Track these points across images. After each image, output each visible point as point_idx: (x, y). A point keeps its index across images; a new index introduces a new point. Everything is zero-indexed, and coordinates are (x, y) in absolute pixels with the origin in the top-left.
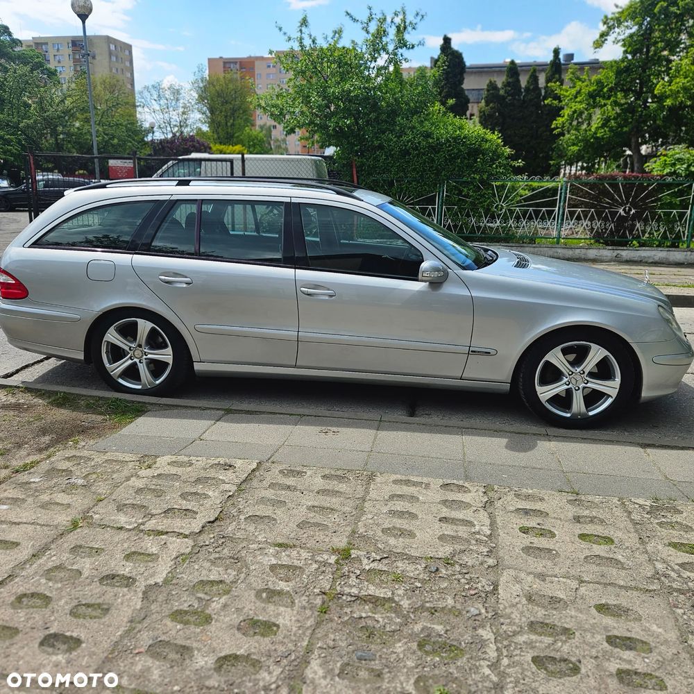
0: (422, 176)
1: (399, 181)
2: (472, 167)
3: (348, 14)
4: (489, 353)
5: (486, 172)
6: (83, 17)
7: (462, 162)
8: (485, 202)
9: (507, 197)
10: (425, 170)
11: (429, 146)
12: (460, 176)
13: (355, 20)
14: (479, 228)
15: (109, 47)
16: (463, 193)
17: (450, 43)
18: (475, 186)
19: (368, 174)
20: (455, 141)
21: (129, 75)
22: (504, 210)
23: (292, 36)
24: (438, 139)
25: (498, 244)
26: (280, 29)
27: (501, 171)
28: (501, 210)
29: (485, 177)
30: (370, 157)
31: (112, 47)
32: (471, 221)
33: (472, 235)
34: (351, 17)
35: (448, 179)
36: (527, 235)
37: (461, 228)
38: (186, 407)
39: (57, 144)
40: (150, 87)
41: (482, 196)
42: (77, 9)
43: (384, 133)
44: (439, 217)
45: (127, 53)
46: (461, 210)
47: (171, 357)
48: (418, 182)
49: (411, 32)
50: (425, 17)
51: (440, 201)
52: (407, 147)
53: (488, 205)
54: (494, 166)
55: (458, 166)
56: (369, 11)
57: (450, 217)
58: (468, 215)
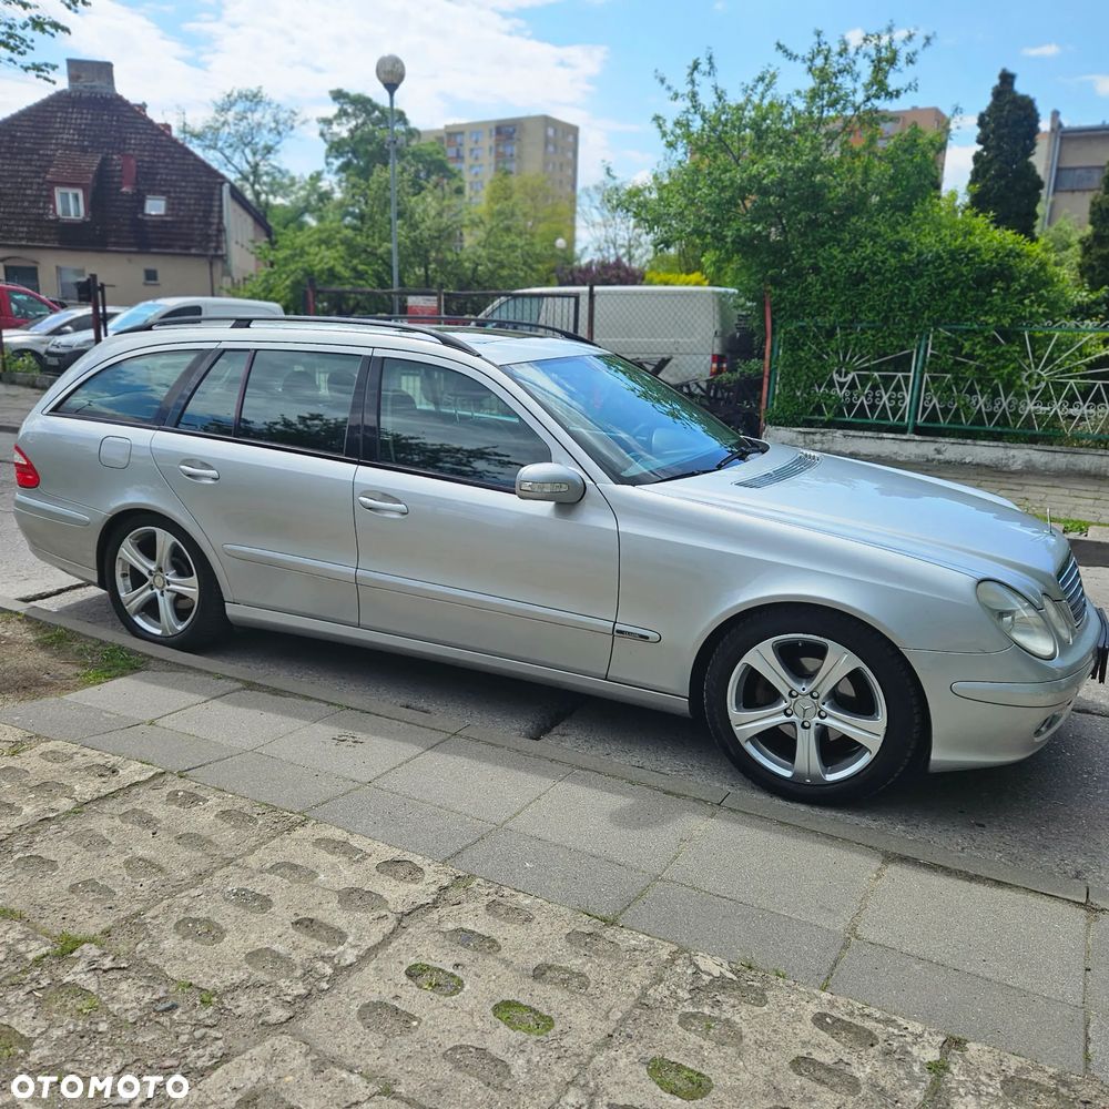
0: (886, 320)
1: (846, 329)
2: (984, 303)
3: (779, 46)
4: (647, 638)
5: (1009, 313)
6: (391, 87)
7: (963, 294)
8: (1004, 367)
9: (1051, 360)
10: (892, 310)
11: (902, 267)
12: (959, 319)
13: (791, 56)
14: (991, 415)
15: (546, 132)
16: (964, 352)
17: (1012, 84)
18: (986, 338)
19: (791, 316)
20: (953, 259)
21: (570, 172)
22: (1043, 384)
23: (680, 92)
24: (920, 254)
25: (1025, 446)
26: (662, 81)
27: (1041, 310)
28: (1038, 383)
29: (1006, 322)
30: (796, 288)
31: (551, 132)
32: (977, 403)
33: (976, 428)
34: (786, 51)
35: (936, 324)
36: (1088, 433)
37: (957, 415)
38: (199, 671)
39: (427, 275)
40: (591, 188)
41: (1000, 356)
42: (382, 76)
43: (822, 244)
44: (915, 394)
45: (571, 139)
46: (957, 380)
47: (196, 591)
48: (879, 330)
49: (905, 69)
50: (932, 41)
51: (920, 364)
52: (862, 270)
53: (1010, 374)
54: (1027, 301)
55: (955, 302)
56: (815, 39)
57: (936, 393)
58: (971, 391)
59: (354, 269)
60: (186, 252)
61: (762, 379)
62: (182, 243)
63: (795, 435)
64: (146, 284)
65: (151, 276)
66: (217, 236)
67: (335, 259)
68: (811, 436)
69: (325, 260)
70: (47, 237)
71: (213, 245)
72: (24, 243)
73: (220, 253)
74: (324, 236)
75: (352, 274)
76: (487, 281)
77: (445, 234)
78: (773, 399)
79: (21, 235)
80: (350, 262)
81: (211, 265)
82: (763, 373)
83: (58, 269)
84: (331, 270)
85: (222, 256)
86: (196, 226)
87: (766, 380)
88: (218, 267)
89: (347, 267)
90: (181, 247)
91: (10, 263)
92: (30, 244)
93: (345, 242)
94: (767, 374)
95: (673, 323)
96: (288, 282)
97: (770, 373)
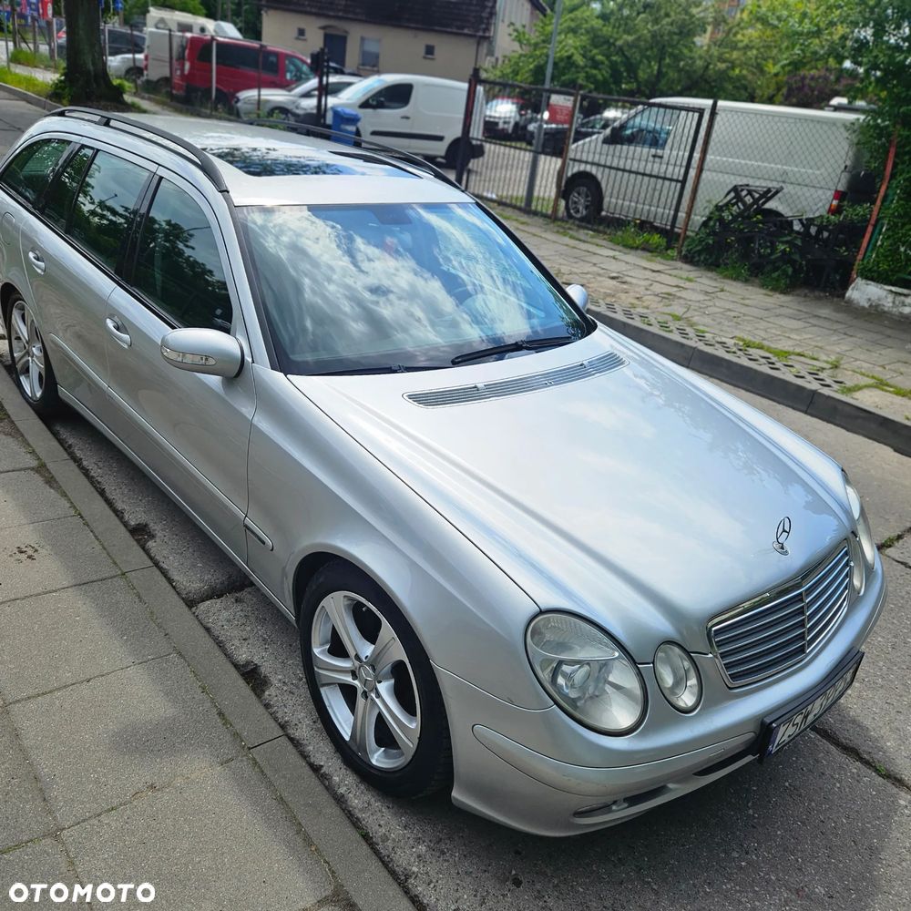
4: (264, 543)
59: (592, 59)
60: (460, 31)
61: (867, 227)
62: (459, 23)
63: (885, 293)
64: (425, 58)
65: (430, 50)
66: (488, 19)
67: (576, 48)
68: (902, 298)
69: (566, 49)
70: (358, 10)
71: (484, 26)
72: (340, 14)
73: (487, 34)
74: (573, 25)
75: (589, 63)
76: (715, 81)
77: (685, 31)
78: (873, 250)
79: (339, 7)
80: (591, 51)
81: (478, 44)
82: (869, 221)
83: (363, 39)
84: (569, 57)
85: (488, 38)
86: (473, 8)
87: (870, 229)
88: (484, 48)
89: (584, 56)
90: (458, 28)
91: (330, 31)
92: (345, 15)
93: (592, 32)
94: (873, 222)
95: (787, 152)
96: (531, 66)
97: (877, 221)
